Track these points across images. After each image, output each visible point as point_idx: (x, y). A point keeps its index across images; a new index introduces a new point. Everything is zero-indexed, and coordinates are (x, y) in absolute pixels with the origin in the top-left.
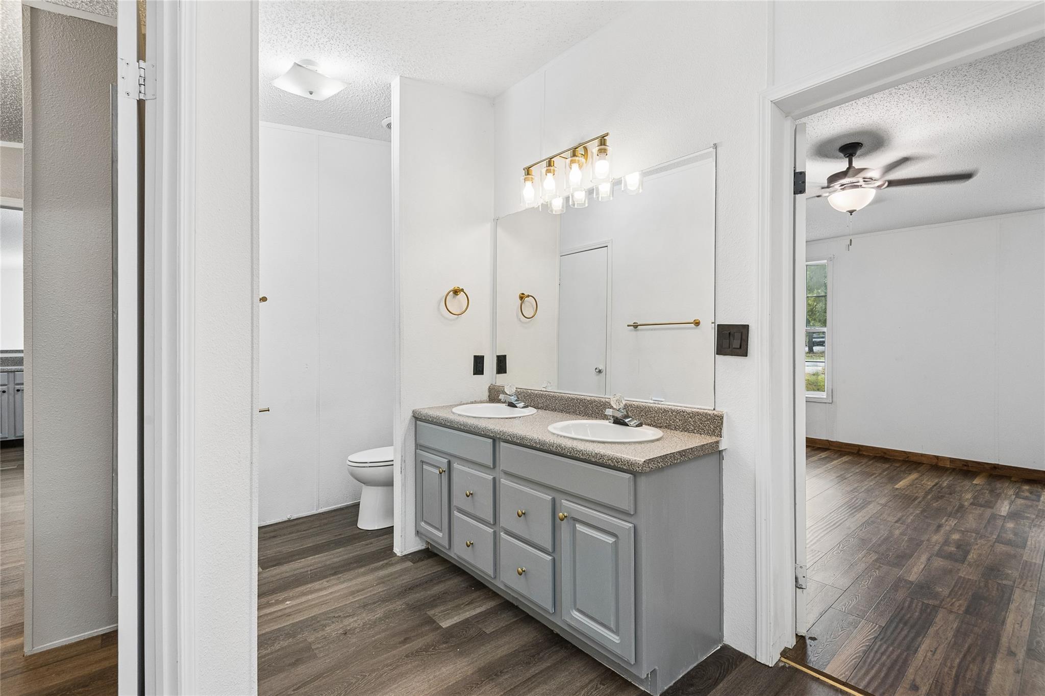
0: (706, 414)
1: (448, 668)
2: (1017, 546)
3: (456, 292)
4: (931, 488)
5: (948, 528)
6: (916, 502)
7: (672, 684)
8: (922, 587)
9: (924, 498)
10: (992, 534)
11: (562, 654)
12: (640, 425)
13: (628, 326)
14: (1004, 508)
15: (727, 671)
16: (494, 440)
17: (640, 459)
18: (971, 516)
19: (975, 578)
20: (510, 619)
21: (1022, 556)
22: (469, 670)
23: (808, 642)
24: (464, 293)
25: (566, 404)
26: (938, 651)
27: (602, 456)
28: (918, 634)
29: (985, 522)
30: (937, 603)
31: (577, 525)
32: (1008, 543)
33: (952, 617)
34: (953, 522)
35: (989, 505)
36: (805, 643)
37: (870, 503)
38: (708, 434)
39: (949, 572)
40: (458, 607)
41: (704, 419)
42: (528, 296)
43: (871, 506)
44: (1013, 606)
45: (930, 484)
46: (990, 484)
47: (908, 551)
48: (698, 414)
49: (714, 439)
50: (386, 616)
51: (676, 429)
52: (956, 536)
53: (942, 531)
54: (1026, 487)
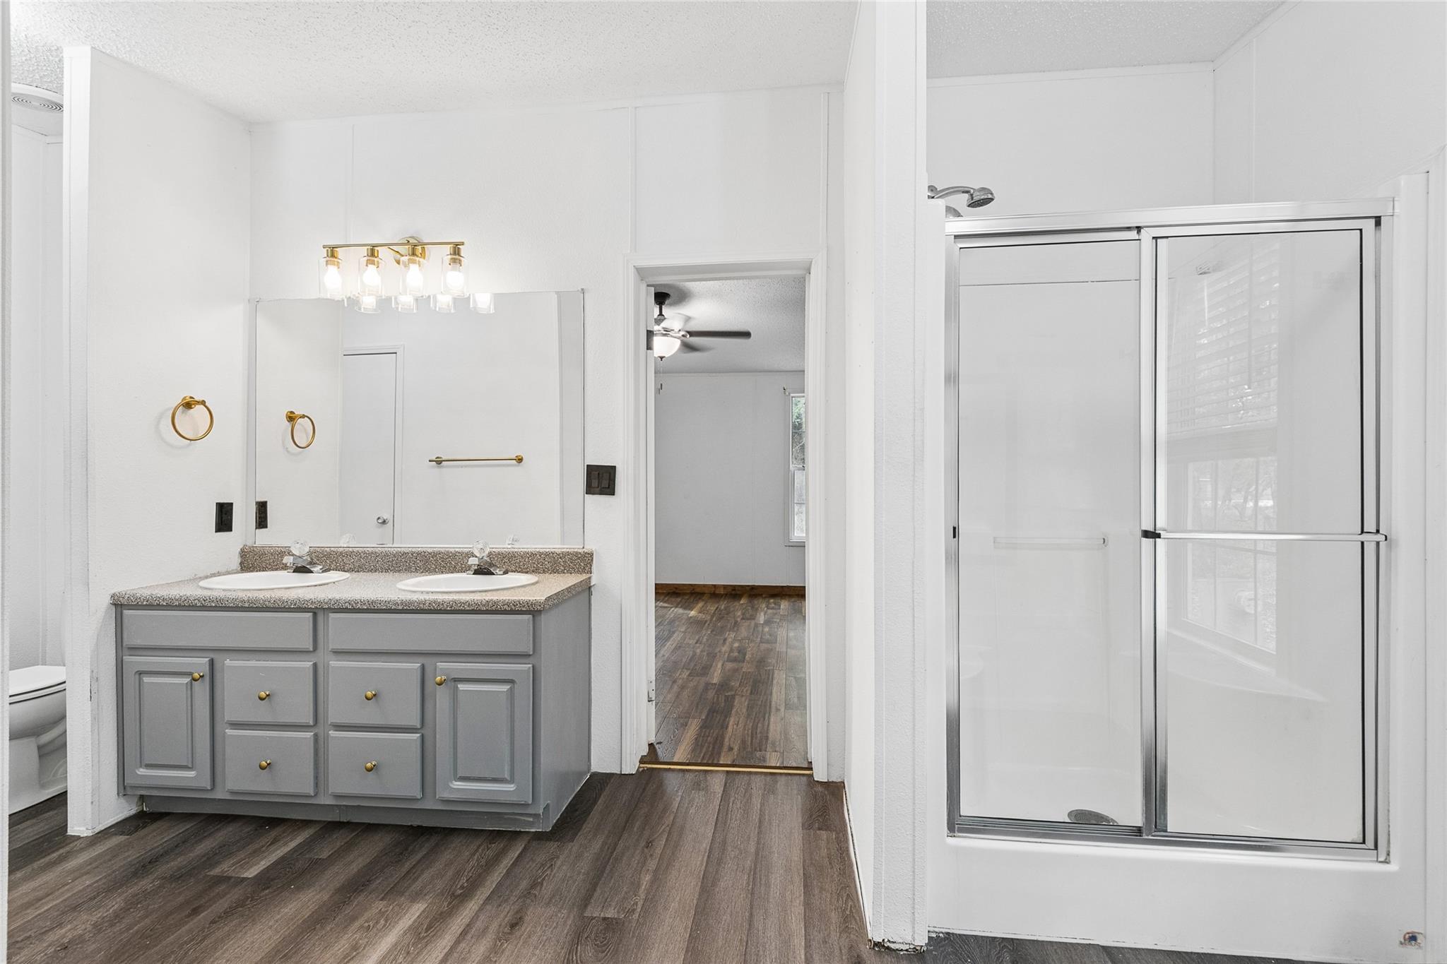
0: (577, 553)
1: (290, 907)
2: (772, 643)
3: (188, 405)
4: (714, 613)
5: (730, 640)
6: (707, 625)
7: (559, 816)
8: (722, 686)
9: (711, 620)
10: (757, 637)
11: (434, 840)
12: (506, 573)
13: (430, 461)
14: (761, 618)
15: (602, 790)
16: (315, 614)
17: (541, 598)
18: (742, 628)
19: (753, 670)
20: (347, 836)
21: (775, 648)
22: (325, 896)
23: (657, 746)
24: (206, 407)
25: (393, 560)
26: (740, 722)
27: (496, 603)
28: (726, 717)
29: (752, 631)
30: (733, 693)
31: (459, 686)
32: (768, 642)
33: (743, 699)
34: (732, 635)
35: (753, 618)
36: (654, 748)
37: (674, 632)
38: (578, 572)
39: (736, 670)
40: (256, 853)
41: (574, 558)
42: (303, 416)
43: (675, 635)
44: (775, 682)
45: (713, 609)
46: (750, 602)
47: (708, 663)
48: (568, 554)
49: (584, 576)
50: (131, 905)
51: (544, 572)
52: (736, 645)
53: (727, 644)
54: (772, 601)
